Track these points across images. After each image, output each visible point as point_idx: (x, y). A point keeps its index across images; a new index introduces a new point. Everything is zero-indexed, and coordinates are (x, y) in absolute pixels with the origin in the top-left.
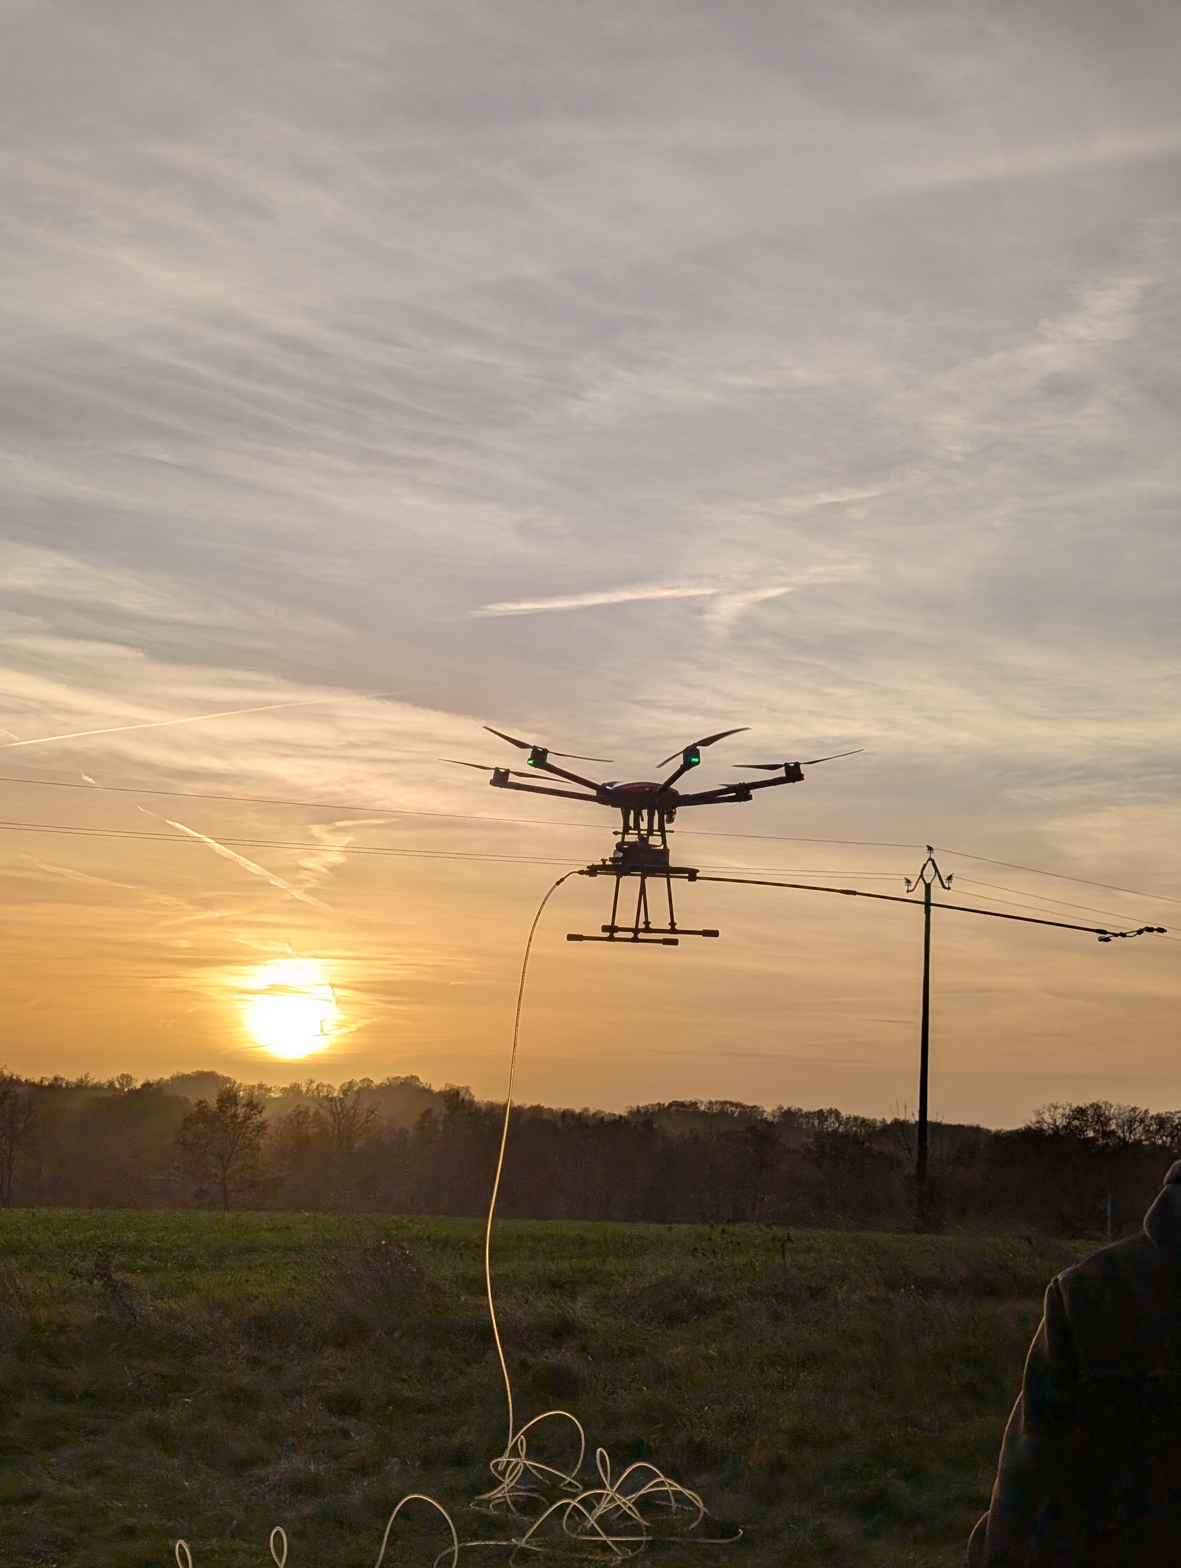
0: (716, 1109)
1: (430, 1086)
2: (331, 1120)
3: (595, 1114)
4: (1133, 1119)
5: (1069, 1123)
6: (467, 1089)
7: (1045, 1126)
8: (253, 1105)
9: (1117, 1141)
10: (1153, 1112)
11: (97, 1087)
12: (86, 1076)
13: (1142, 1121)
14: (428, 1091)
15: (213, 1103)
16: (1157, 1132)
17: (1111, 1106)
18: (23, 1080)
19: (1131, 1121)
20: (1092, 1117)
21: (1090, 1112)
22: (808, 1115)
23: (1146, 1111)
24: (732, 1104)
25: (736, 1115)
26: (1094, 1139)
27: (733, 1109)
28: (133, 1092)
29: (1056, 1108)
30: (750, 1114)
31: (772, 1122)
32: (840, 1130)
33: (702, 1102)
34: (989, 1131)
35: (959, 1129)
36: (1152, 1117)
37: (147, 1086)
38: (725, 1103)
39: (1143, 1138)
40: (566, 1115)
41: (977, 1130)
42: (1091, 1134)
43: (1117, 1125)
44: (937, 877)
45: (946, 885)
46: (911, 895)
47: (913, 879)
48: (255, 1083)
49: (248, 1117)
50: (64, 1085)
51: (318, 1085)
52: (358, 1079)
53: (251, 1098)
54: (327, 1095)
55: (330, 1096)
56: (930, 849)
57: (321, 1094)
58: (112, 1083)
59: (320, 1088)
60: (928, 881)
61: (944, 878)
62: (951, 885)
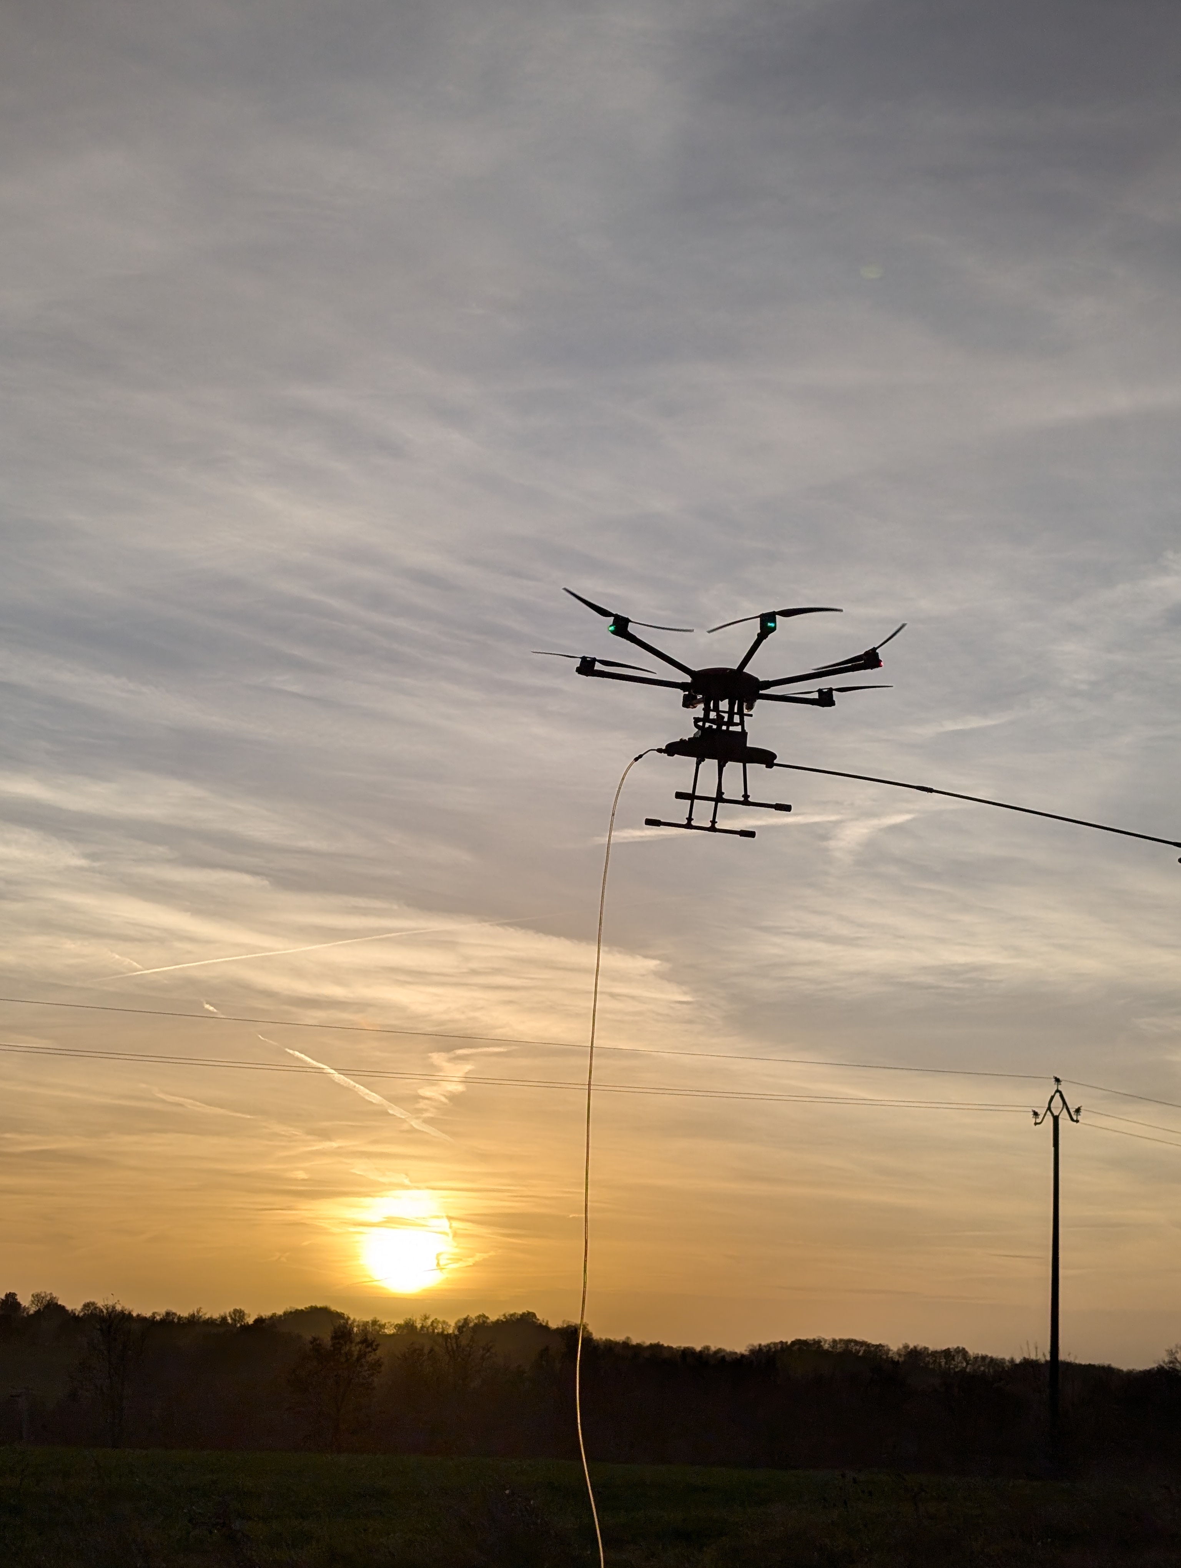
0: (840, 1348)
1: (547, 1323)
2: (447, 1358)
3: (716, 1353)
6: (585, 1326)
7: (1178, 1367)
8: (367, 1342)
11: (209, 1323)
12: (198, 1311)
14: (544, 1329)
15: (326, 1338)
18: (134, 1314)
22: (935, 1354)
24: (856, 1342)
25: (861, 1354)
27: (858, 1348)
28: (246, 1328)
30: (875, 1353)
31: (898, 1362)
32: (968, 1370)
33: (826, 1341)
35: (1090, 1368)
37: (259, 1321)
38: (850, 1341)
44: (1065, 1110)
45: (1075, 1118)
46: (1037, 1126)
47: (1041, 1112)
48: (368, 1319)
49: (362, 1355)
50: (176, 1320)
51: (433, 1322)
52: (473, 1315)
53: (366, 1335)
54: (442, 1332)
55: (446, 1333)
56: (1057, 1080)
57: (436, 1331)
58: (224, 1319)
59: (435, 1325)
60: (1056, 1114)
61: (1072, 1111)
62: (1079, 1118)
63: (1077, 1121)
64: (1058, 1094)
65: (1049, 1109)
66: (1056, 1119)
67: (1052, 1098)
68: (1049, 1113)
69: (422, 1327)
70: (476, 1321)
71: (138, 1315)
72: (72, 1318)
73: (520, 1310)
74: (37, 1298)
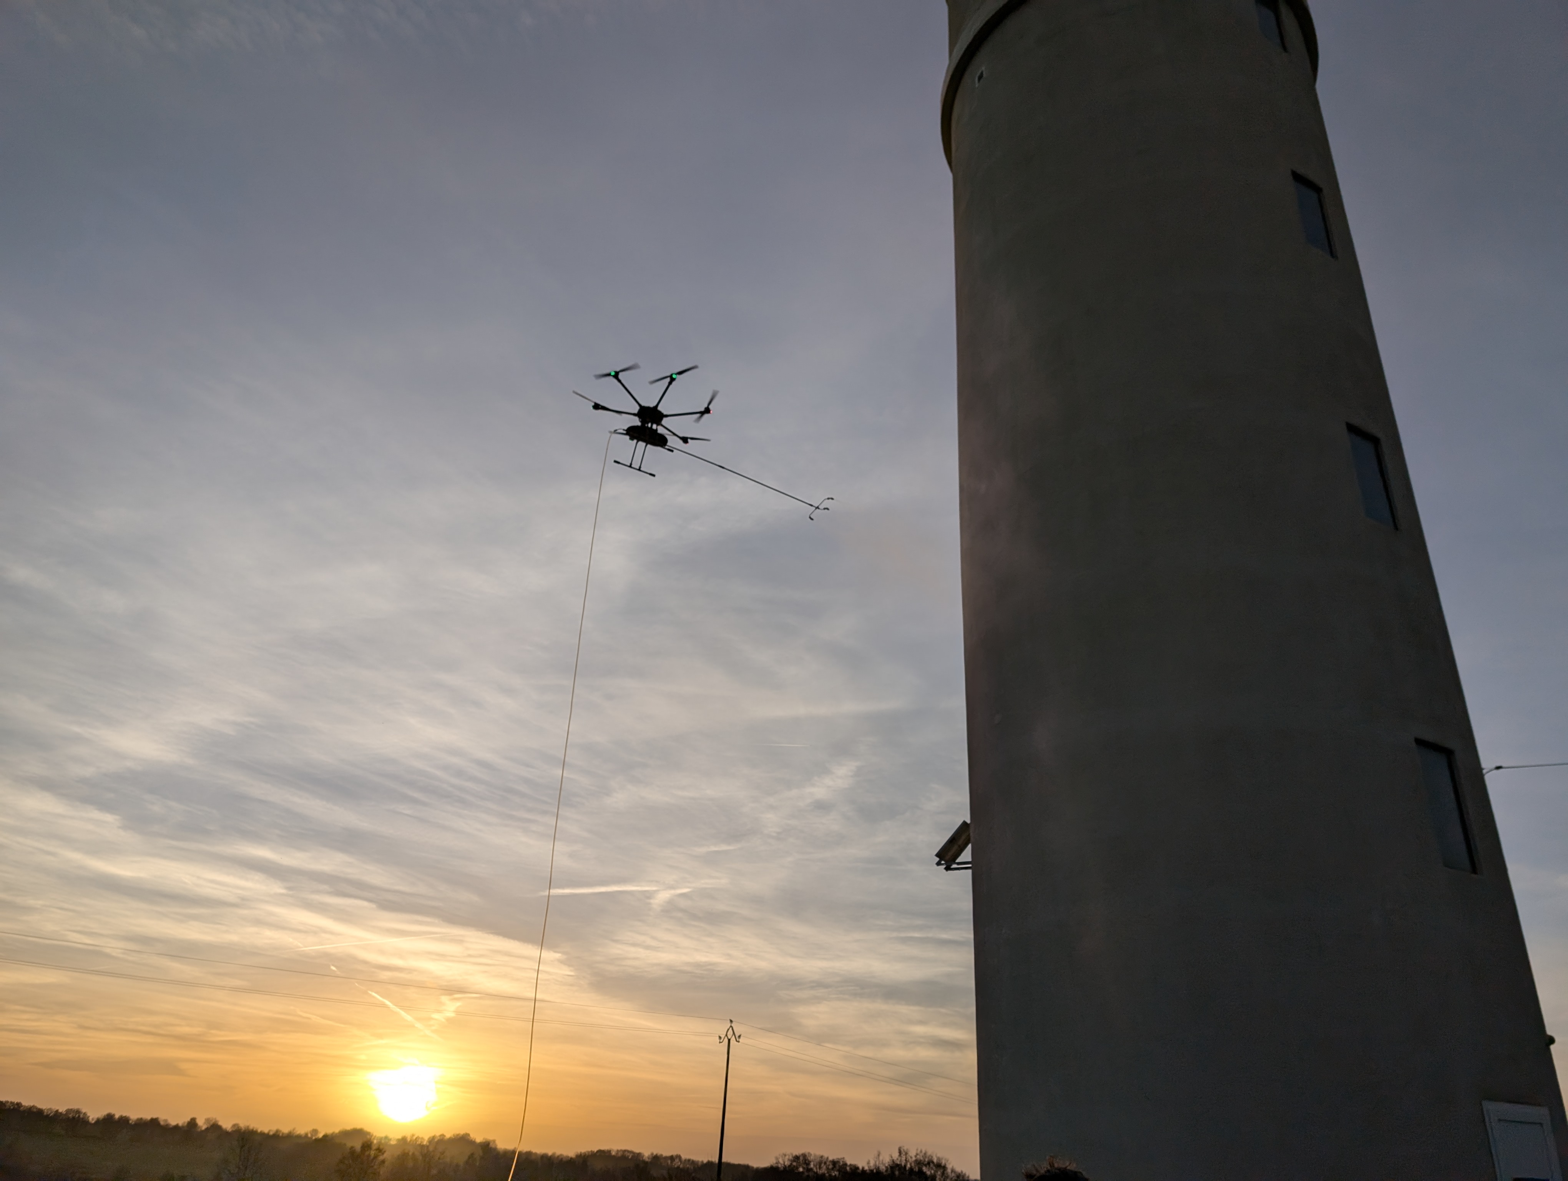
0: (620, 1154)
1: (475, 1139)
2: (421, 1158)
3: (558, 1156)
4: (821, 1162)
5: (791, 1164)
6: (494, 1141)
7: (780, 1166)
8: (380, 1150)
9: (813, 1173)
10: (831, 1158)
11: (299, 1136)
12: (294, 1129)
13: (825, 1163)
14: (473, 1143)
15: (358, 1146)
16: (832, 1169)
17: (811, 1155)
18: (259, 1131)
19: (820, 1163)
20: (802, 1161)
21: (801, 1158)
22: (666, 1158)
23: (828, 1158)
24: (628, 1151)
25: (630, 1157)
26: (803, 1172)
27: (629, 1154)
28: (318, 1141)
29: (785, 1155)
30: (637, 1156)
31: (647, 1162)
32: (681, 1166)
33: (613, 1150)
34: (753, 1167)
35: (739, 1166)
36: (830, 1161)
37: (325, 1136)
38: (625, 1151)
39: (826, 1172)
40: (544, 1157)
41: (747, 1167)
42: (801, 1170)
43: (814, 1165)
44: (734, 1036)
45: (738, 1040)
46: (721, 1044)
47: (723, 1036)
48: (383, 1135)
49: (376, 1157)
50: (281, 1135)
51: (416, 1138)
52: (438, 1134)
53: (379, 1146)
54: (420, 1144)
55: (422, 1144)
56: (731, 1021)
57: (418, 1143)
58: (306, 1135)
59: (417, 1139)
60: (729, 1038)
61: (737, 1037)
62: (740, 1040)
63: (739, 1042)
64: (731, 1028)
65: (726, 1035)
66: (729, 1040)
67: (728, 1030)
68: (726, 1037)
69: (411, 1141)
70: (439, 1138)
71: (261, 1132)
72: (226, 1134)
73: (462, 1132)
74: (207, 1120)
